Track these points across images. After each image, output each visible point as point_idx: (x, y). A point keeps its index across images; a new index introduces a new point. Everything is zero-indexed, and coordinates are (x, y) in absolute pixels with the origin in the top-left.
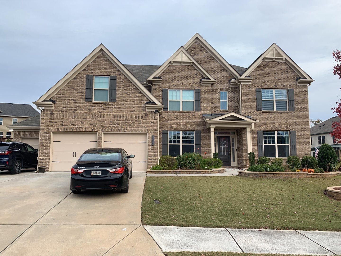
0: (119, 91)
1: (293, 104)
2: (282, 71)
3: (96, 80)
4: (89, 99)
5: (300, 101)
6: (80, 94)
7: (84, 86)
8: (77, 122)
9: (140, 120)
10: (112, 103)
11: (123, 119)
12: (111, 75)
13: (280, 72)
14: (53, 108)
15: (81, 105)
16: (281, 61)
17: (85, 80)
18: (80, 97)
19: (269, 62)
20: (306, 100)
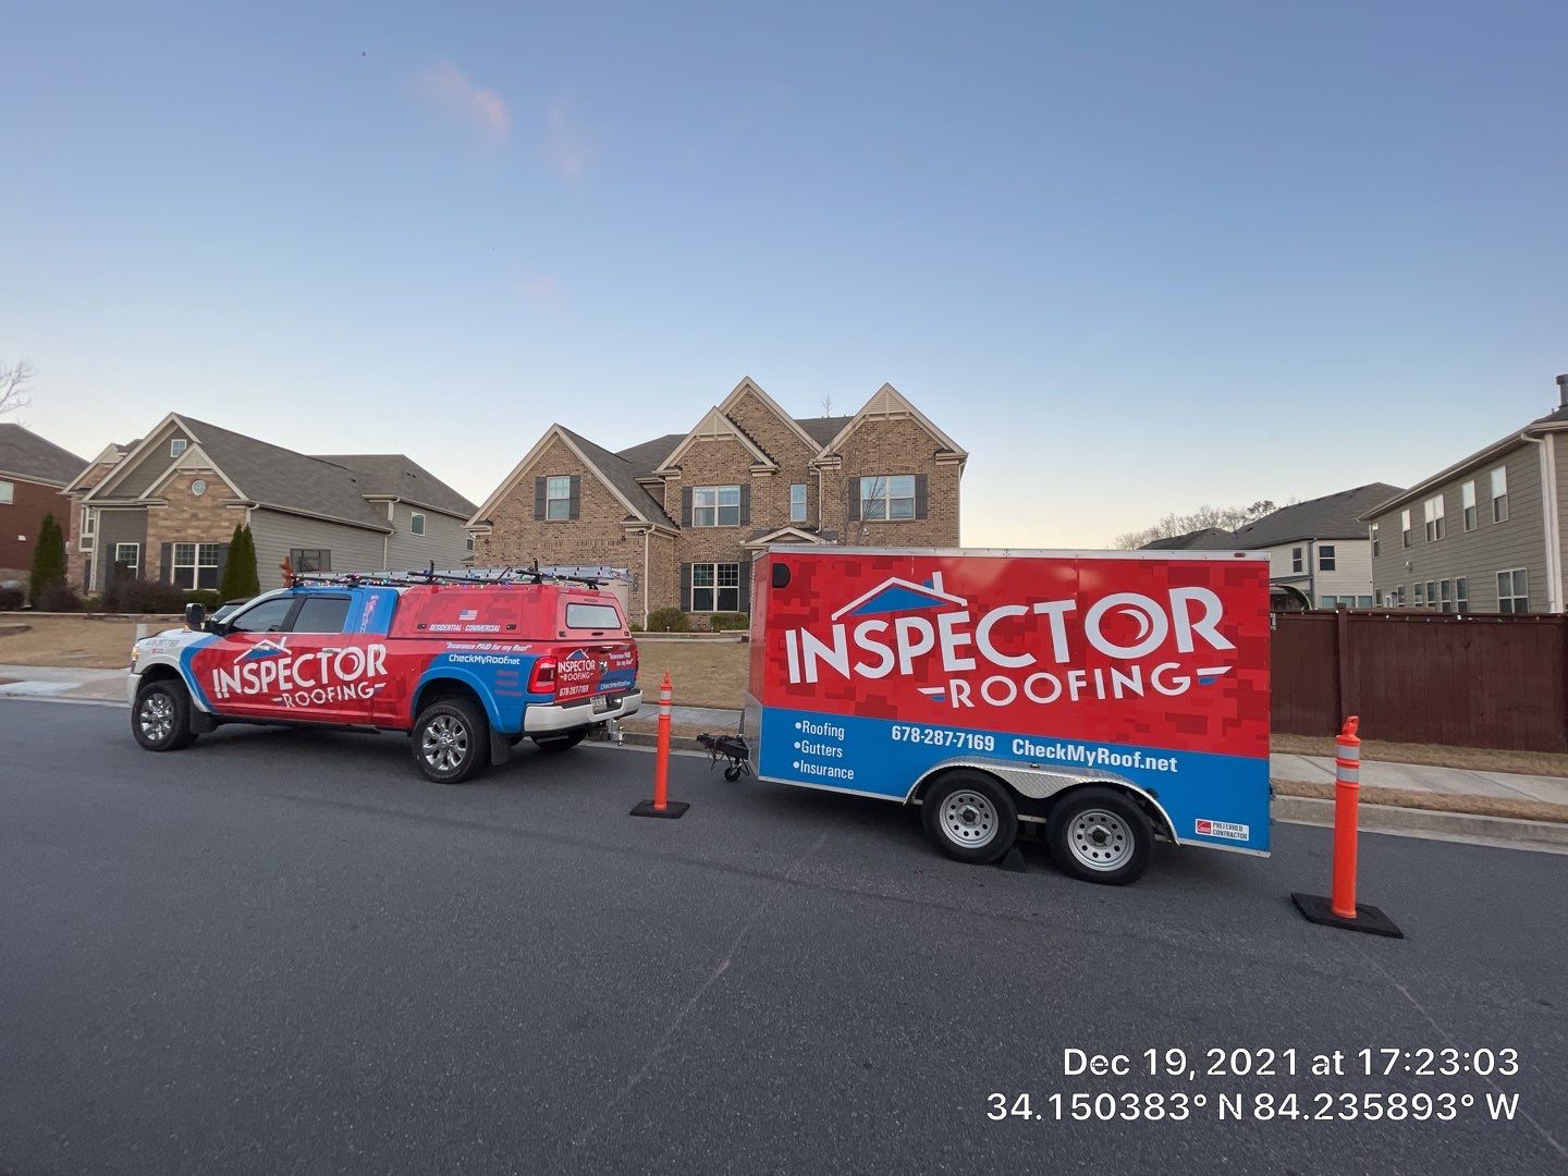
0: (584, 501)
1: (925, 504)
2: (904, 438)
3: (552, 483)
4: (540, 516)
5: (939, 497)
6: (528, 508)
7: (533, 495)
8: (524, 554)
9: (616, 547)
10: (574, 521)
11: (590, 547)
12: (573, 474)
13: (900, 441)
14: (489, 533)
15: (528, 527)
16: (902, 418)
17: (533, 485)
18: (527, 513)
19: (877, 422)
20: (953, 496)
